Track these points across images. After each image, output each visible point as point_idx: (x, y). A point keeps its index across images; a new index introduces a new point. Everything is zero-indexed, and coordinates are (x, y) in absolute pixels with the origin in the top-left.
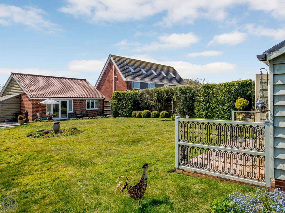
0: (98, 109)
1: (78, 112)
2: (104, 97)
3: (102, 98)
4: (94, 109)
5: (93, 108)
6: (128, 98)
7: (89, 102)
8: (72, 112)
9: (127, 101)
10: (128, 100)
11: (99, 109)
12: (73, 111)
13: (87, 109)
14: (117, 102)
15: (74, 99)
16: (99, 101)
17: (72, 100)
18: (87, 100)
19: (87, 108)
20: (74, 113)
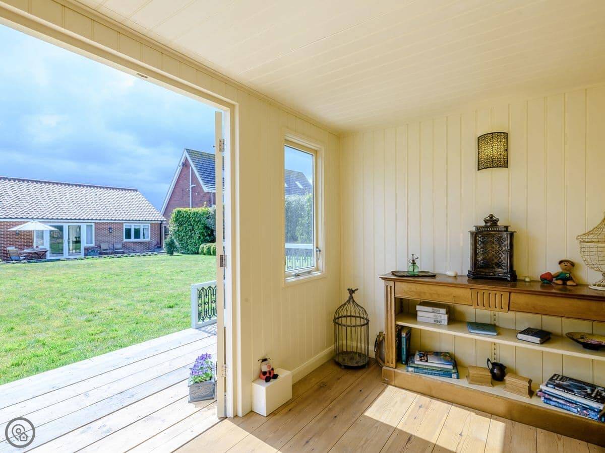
0: (149, 239)
1: (104, 246)
2: (162, 220)
3: (158, 221)
4: (141, 239)
5: (139, 237)
6: (194, 221)
7: (130, 228)
8: (93, 245)
9: (193, 226)
10: (194, 224)
11: (152, 241)
12: (95, 242)
13: (125, 240)
14: (178, 227)
15: (98, 223)
16: (151, 227)
17: (93, 224)
18: (124, 224)
19: (126, 238)
20: (96, 246)
